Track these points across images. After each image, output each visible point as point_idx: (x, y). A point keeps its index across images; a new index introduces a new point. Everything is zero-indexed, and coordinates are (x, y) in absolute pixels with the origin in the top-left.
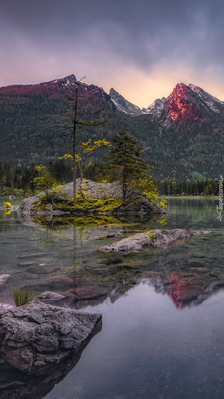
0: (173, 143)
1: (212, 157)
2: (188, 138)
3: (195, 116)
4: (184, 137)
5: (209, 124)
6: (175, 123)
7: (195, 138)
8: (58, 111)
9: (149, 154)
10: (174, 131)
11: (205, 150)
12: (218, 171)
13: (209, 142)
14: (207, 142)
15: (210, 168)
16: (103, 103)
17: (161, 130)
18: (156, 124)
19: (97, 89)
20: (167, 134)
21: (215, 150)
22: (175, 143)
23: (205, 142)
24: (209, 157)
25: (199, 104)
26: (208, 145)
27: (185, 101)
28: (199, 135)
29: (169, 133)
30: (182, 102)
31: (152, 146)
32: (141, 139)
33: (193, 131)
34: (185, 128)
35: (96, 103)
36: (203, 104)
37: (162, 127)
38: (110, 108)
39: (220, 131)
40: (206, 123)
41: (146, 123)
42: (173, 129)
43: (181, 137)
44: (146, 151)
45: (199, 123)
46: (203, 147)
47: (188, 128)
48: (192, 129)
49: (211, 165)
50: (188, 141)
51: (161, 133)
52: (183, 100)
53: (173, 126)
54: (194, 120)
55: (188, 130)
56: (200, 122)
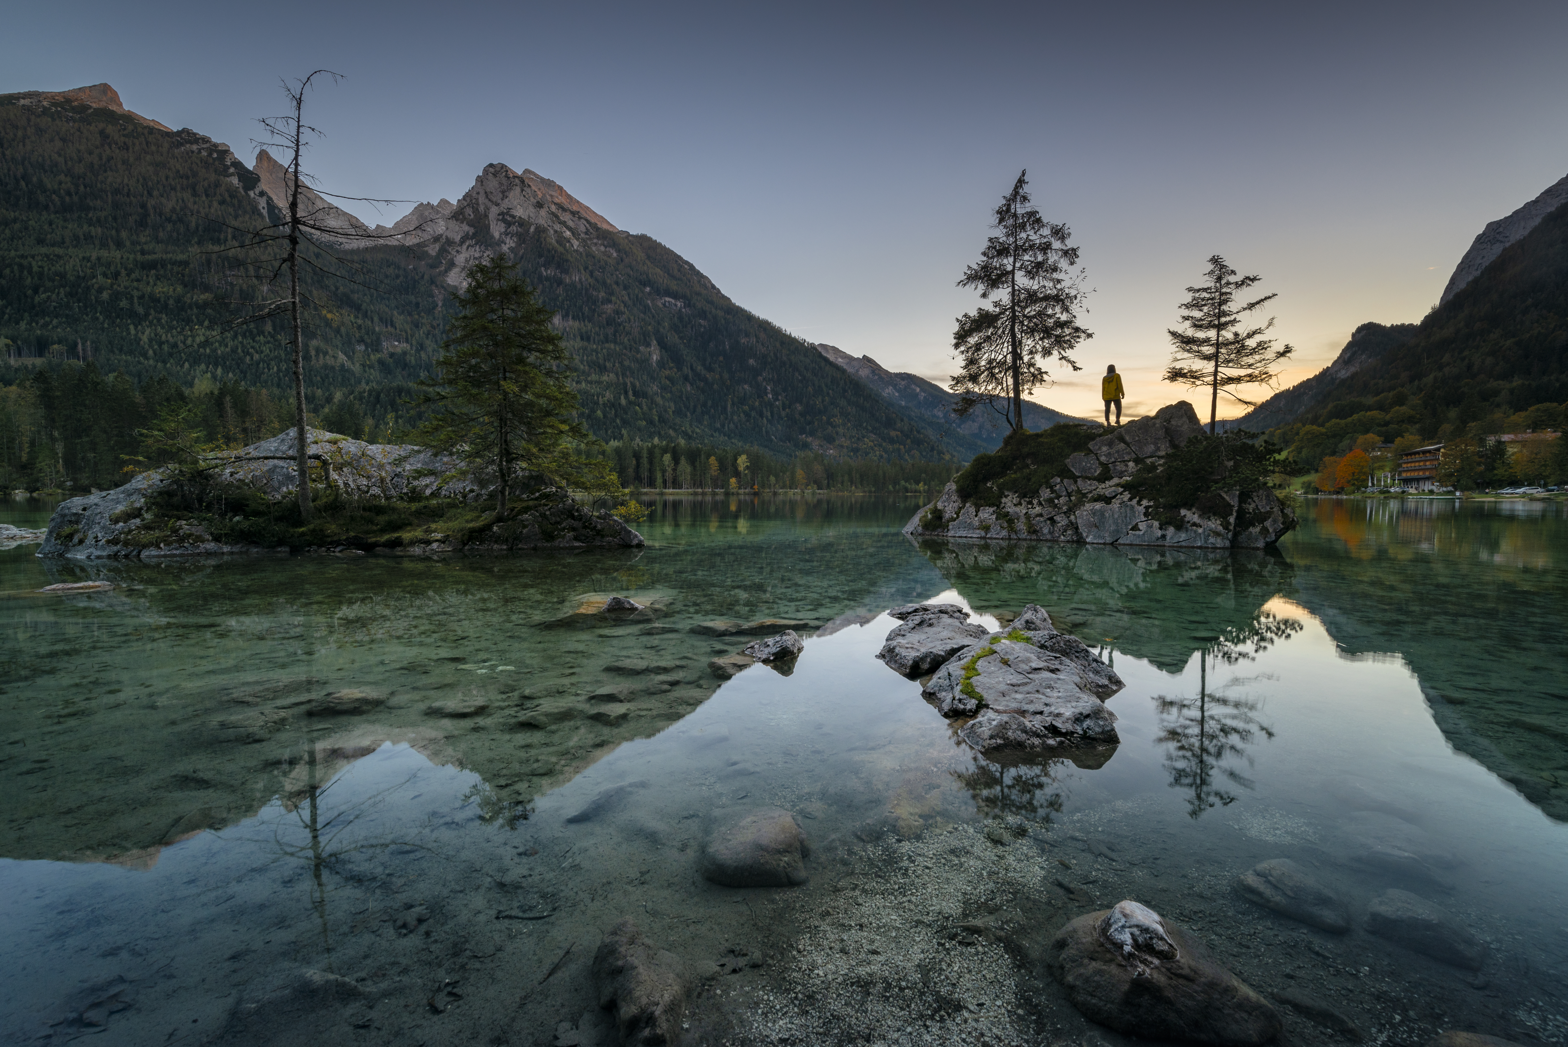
1: (599, 382)
3: (544, 266)
5: (587, 290)
8: (52, 201)
9: (405, 366)
12: (618, 421)
13: (588, 339)
14: (582, 339)
15: (593, 411)
16: (232, 196)
17: (441, 297)
18: (423, 277)
19: (208, 145)
21: (607, 364)
24: (591, 382)
25: (556, 232)
26: (585, 349)
27: (513, 217)
30: (504, 221)
31: (414, 343)
32: (376, 319)
35: (206, 191)
36: (568, 233)
37: (443, 287)
38: (261, 215)
39: (618, 312)
40: (579, 286)
41: (391, 271)
44: (392, 355)
45: (558, 286)
49: (597, 403)
51: (440, 304)
52: (507, 213)
54: (540, 275)
56: (560, 282)
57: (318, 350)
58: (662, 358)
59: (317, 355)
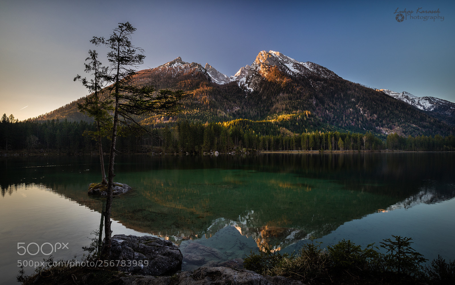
0: (258, 103)
2: (271, 98)
3: (277, 78)
4: (268, 97)
5: (291, 83)
6: (259, 86)
7: (278, 97)
8: (170, 85)
9: (239, 114)
10: (259, 92)
11: (288, 107)
12: (304, 126)
13: (291, 99)
14: (289, 100)
15: (295, 123)
18: (242, 88)
19: (197, 65)
20: (253, 96)
22: (260, 103)
23: (288, 100)
26: (290, 102)
28: (281, 95)
29: (254, 95)
30: (265, 67)
31: (241, 107)
32: (232, 102)
33: (275, 92)
34: (269, 89)
36: (284, 67)
39: (301, 89)
40: (288, 82)
41: (234, 88)
42: (258, 91)
43: (265, 98)
44: (236, 111)
45: (281, 84)
46: (286, 105)
47: (271, 89)
48: (275, 90)
49: (296, 120)
50: (272, 100)
51: (247, 95)
52: (266, 65)
53: (257, 88)
55: (272, 90)
56: (282, 82)
57: (219, 112)
58: (317, 102)
59: (219, 114)
